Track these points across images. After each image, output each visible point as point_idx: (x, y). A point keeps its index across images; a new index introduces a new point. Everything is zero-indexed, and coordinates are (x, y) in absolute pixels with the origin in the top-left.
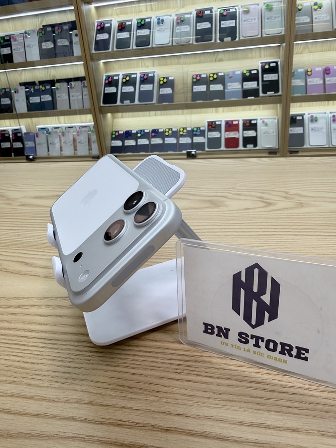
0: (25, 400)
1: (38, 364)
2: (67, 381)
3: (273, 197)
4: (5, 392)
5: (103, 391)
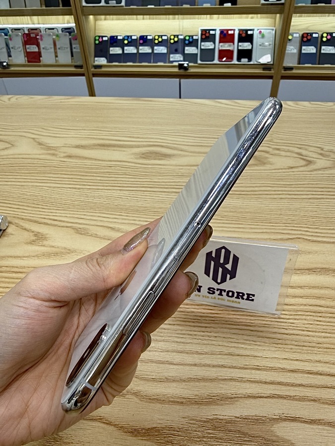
3: (311, 154)
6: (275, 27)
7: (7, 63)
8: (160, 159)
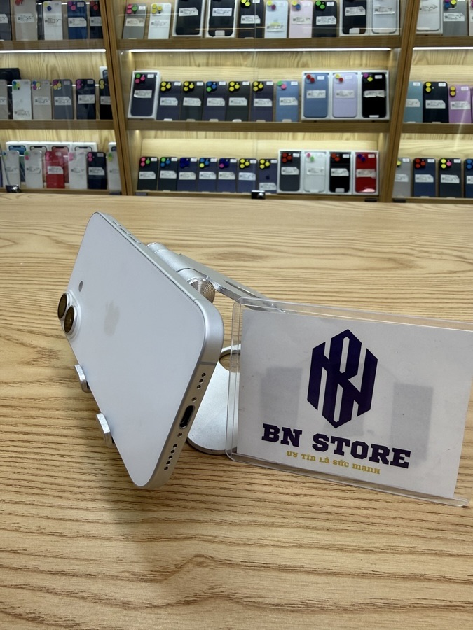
0: (327, 553)
1: (305, 495)
2: (370, 520)
4: (284, 540)
5: (439, 534)
6: (377, 149)
7: (18, 187)
8: (245, 261)
